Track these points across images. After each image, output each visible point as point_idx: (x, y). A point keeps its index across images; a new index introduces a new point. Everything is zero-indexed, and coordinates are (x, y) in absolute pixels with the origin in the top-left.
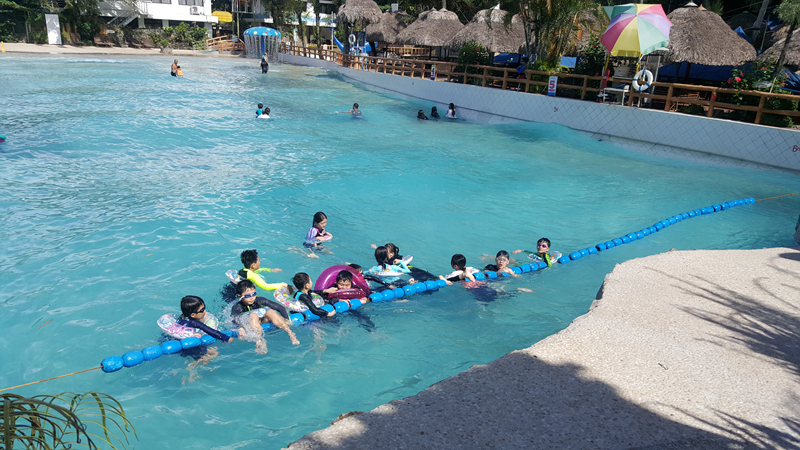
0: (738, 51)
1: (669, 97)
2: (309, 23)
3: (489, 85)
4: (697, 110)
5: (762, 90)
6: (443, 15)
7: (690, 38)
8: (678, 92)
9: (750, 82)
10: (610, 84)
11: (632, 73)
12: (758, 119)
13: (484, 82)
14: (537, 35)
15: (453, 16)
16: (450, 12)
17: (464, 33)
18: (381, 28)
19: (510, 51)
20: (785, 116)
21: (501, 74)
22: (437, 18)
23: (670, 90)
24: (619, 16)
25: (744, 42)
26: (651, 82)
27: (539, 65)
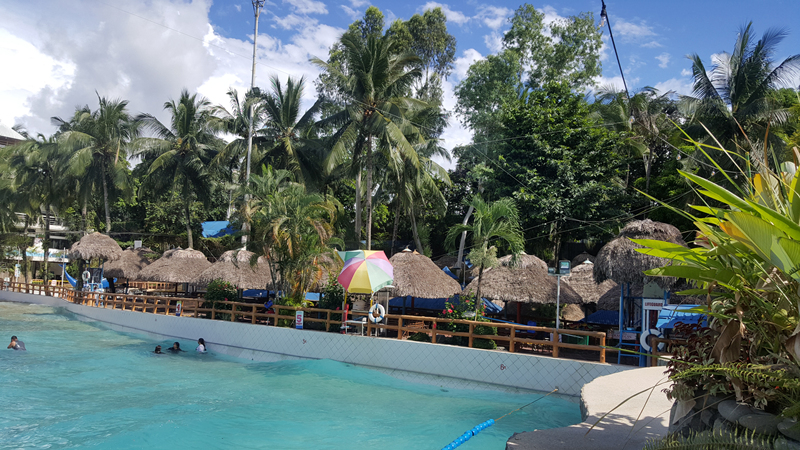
0: (447, 287)
1: (400, 327)
2: (36, 258)
3: (238, 319)
4: (424, 338)
5: (470, 319)
6: (189, 254)
7: (410, 277)
8: (406, 322)
9: (459, 313)
10: (350, 317)
11: (368, 306)
12: (470, 343)
13: (233, 317)
14: (282, 274)
15: (200, 255)
16: (197, 251)
17: (211, 271)
18: (120, 265)
19: (258, 287)
20: (489, 340)
21: (250, 309)
22: (182, 256)
23: (400, 321)
24: (351, 260)
25: (450, 279)
26: (383, 314)
27: (286, 300)
